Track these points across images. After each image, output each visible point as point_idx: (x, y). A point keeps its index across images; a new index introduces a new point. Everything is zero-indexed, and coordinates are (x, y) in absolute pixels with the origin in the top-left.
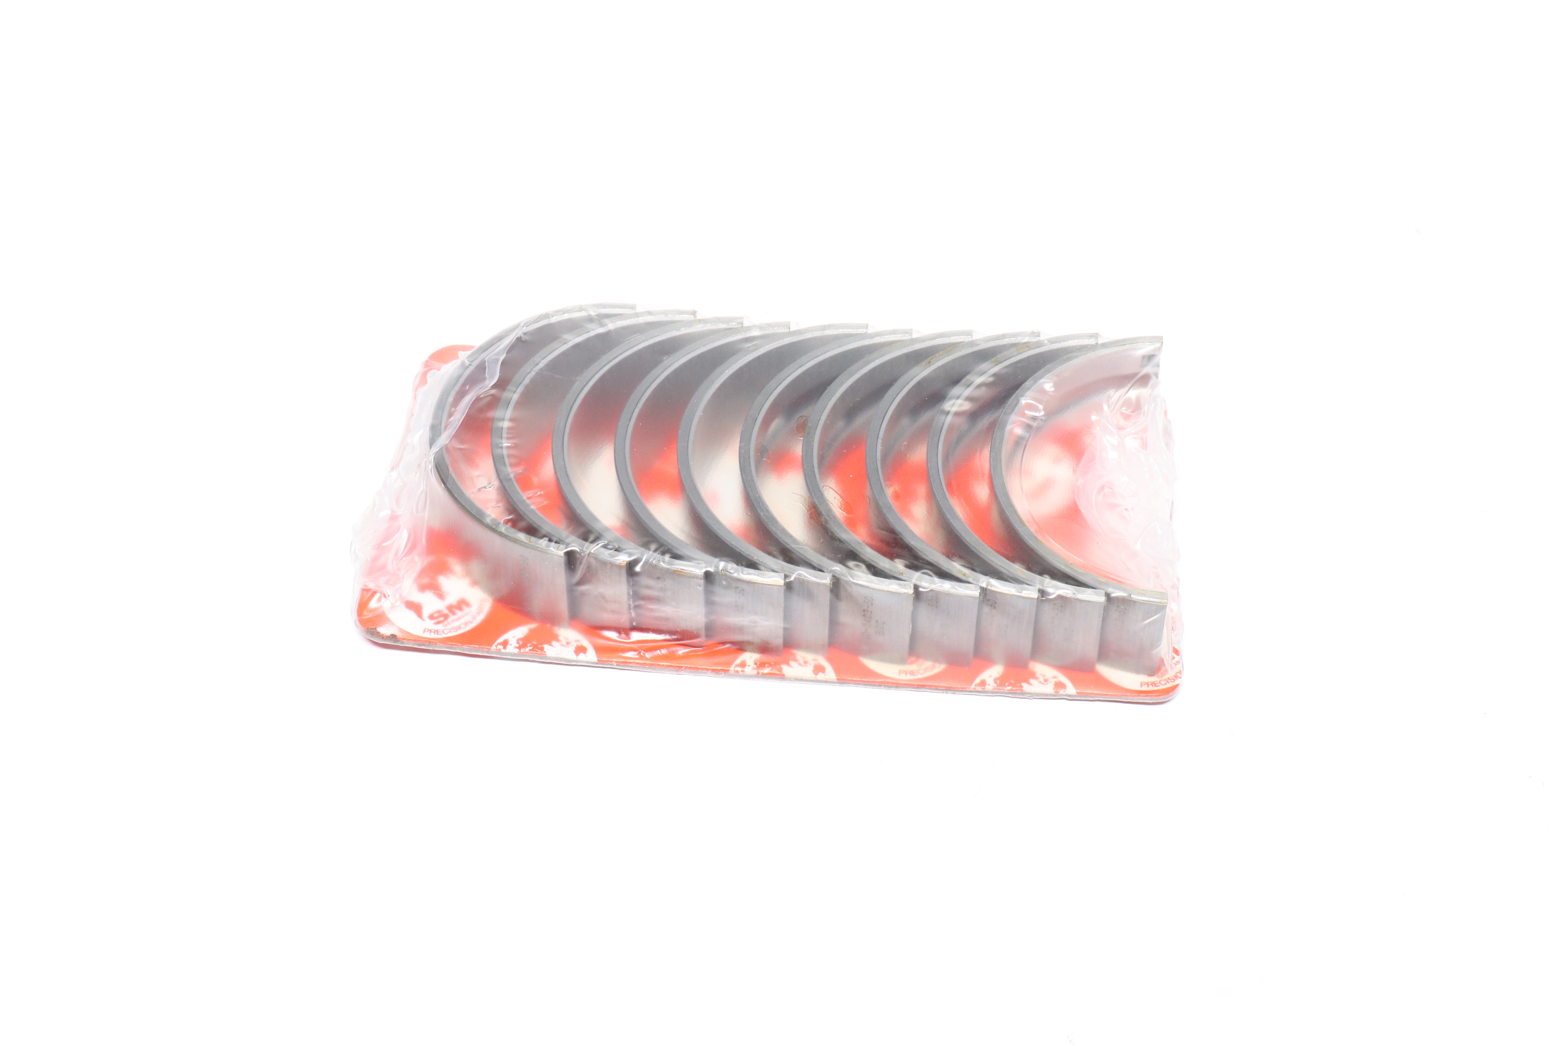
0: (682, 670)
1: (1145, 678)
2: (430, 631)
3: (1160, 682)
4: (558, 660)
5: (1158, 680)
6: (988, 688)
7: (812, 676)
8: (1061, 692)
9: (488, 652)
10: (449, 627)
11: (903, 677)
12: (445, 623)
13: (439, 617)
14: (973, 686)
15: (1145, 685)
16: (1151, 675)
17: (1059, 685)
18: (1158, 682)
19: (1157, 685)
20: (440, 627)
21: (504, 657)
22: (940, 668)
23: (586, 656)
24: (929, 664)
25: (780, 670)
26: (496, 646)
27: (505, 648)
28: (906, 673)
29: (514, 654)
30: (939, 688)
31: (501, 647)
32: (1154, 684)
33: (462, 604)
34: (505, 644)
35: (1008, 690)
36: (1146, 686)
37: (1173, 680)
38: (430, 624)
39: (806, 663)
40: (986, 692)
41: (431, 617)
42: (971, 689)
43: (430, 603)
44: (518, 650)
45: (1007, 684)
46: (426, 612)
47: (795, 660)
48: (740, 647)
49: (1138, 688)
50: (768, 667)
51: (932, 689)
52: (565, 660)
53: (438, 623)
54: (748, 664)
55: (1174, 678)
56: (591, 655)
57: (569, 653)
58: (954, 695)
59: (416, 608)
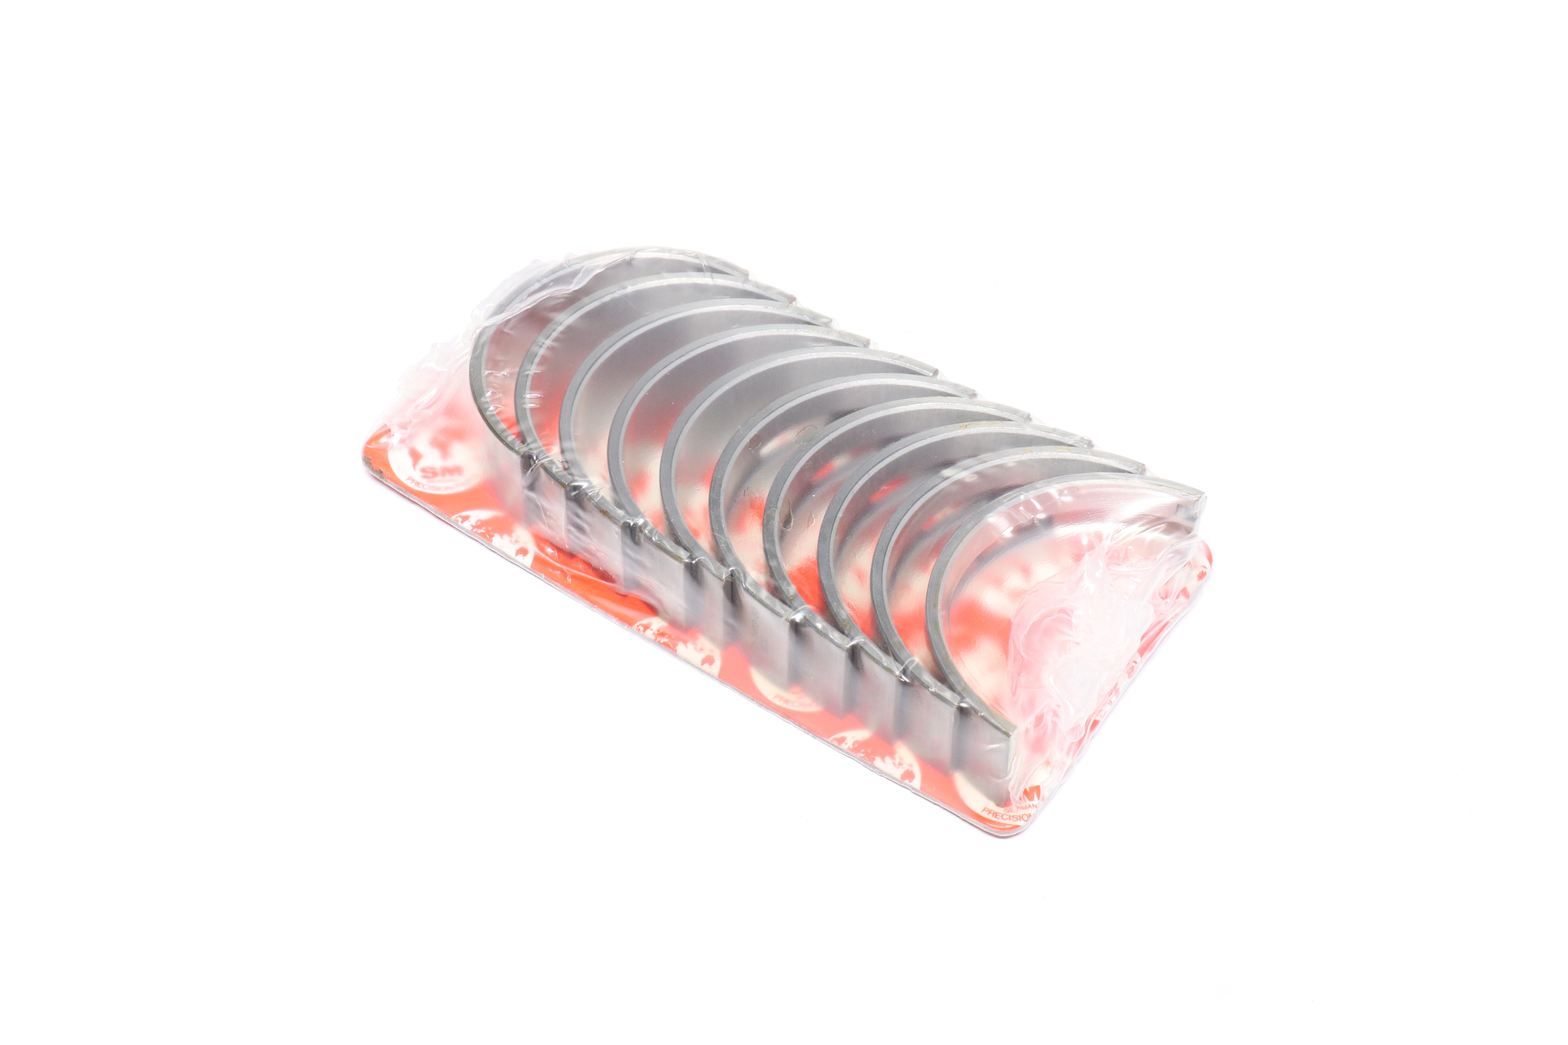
0: (595, 607)
1: (992, 806)
2: (413, 481)
3: (1004, 816)
4: (500, 552)
5: (1003, 812)
6: (844, 746)
7: (699, 663)
8: (907, 781)
9: (449, 520)
10: (432, 484)
11: (777, 702)
12: (431, 480)
13: (430, 473)
14: (831, 739)
15: (987, 811)
16: (998, 805)
17: (909, 775)
18: (1001, 815)
19: (997, 817)
20: (424, 481)
21: (460, 529)
22: (815, 708)
23: (524, 559)
24: (806, 700)
25: (676, 645)
26: (456, 517)
27: (462, 522)
28: (781, 699)
29: (467, 531)
30: (802, 726)
31: (460, 520)
32: (996, 814)
33: (456, 471)
34: (465, 519)
35: (861, 757)
36: (987, 813)
37: (1016, 819)
38: (417, 475)
39: (702, 650)
40: (841, 749)
41: (423, 470)
42: (828, 741)
43: (432, 458)
44: (472, 528)
45: (862, 751)
46: (422, 464)
47: (694, 644)
48: (652, 610)
49: (978, 810)
50: (667, 638)
51: (797, 725)
52: (506, 554)
53: (424, 477)
54: (652, 628)
55: (1018, 818)
56: (528, 560)
57: (511, 550)
58: (813, 739)
59: (416, 456)
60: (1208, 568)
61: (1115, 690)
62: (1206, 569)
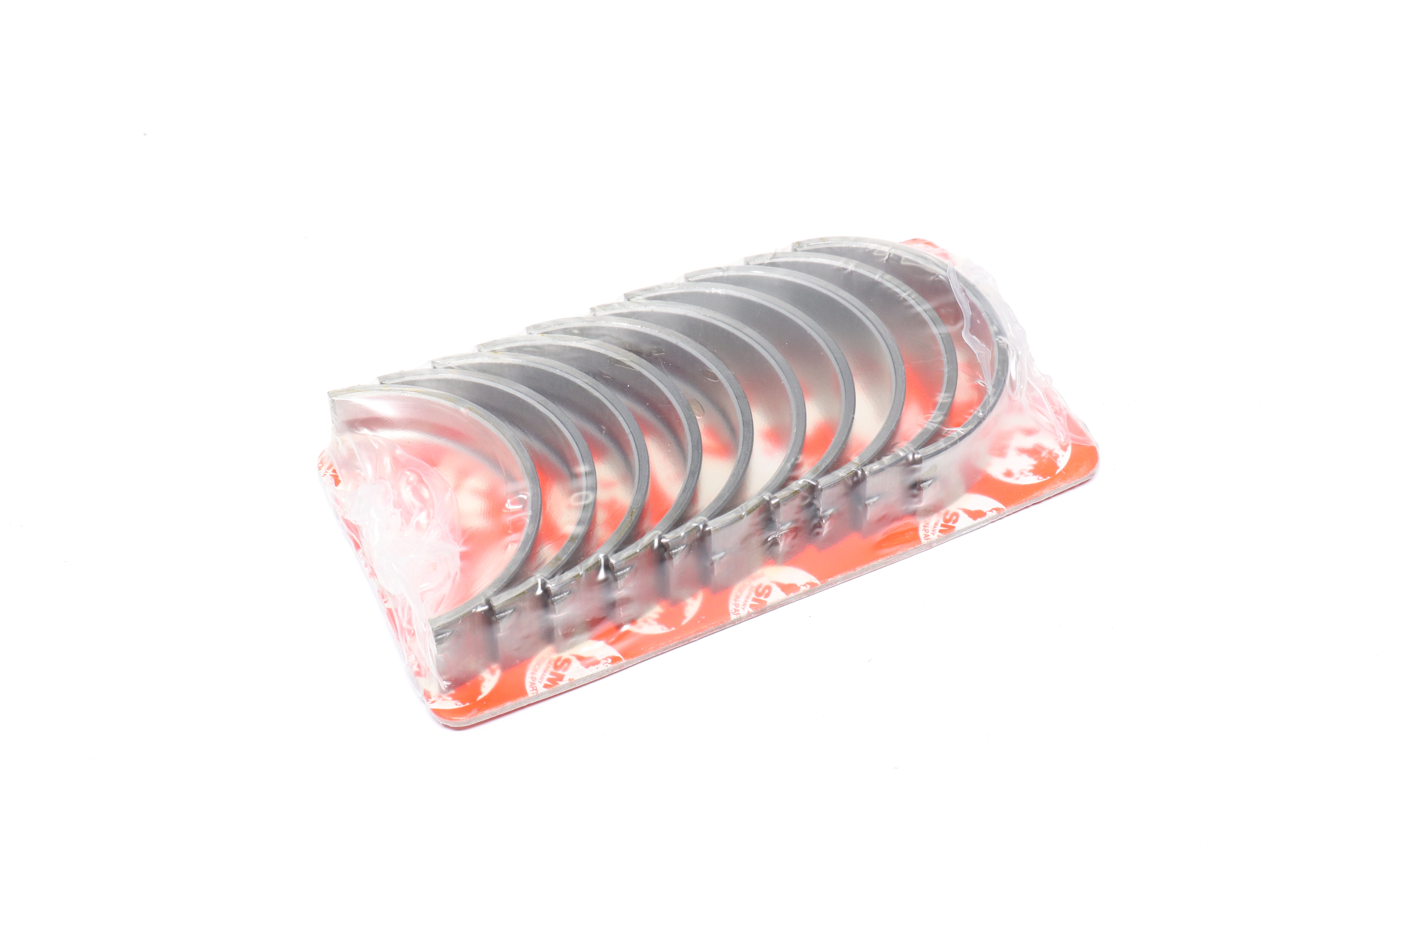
60: (432, 704)
61: (373, 574)
62: (430, 702)
